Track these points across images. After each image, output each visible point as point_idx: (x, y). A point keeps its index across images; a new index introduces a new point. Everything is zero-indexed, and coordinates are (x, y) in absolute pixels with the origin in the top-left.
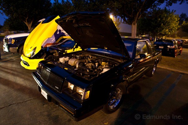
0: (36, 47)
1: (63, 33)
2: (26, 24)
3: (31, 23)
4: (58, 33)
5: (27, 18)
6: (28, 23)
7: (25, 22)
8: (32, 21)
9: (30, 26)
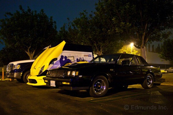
0: (44, 66)
1: (69, 59)
2: (28, 53)
3: (34, 53)
4: (64, 59)
5: (30, 47)
6: (30, 53)
7: (27, 51)
8: (35, 51)
9: (32, 56)
